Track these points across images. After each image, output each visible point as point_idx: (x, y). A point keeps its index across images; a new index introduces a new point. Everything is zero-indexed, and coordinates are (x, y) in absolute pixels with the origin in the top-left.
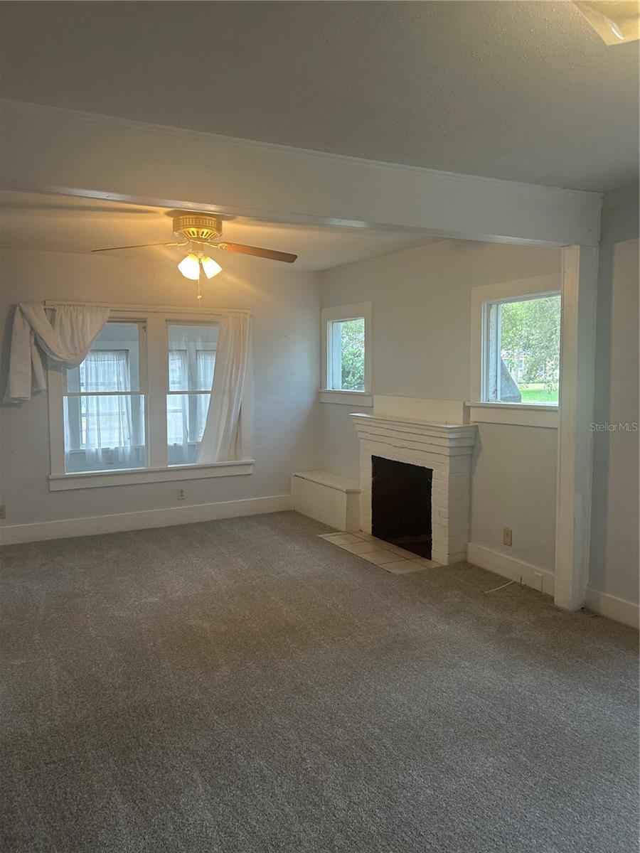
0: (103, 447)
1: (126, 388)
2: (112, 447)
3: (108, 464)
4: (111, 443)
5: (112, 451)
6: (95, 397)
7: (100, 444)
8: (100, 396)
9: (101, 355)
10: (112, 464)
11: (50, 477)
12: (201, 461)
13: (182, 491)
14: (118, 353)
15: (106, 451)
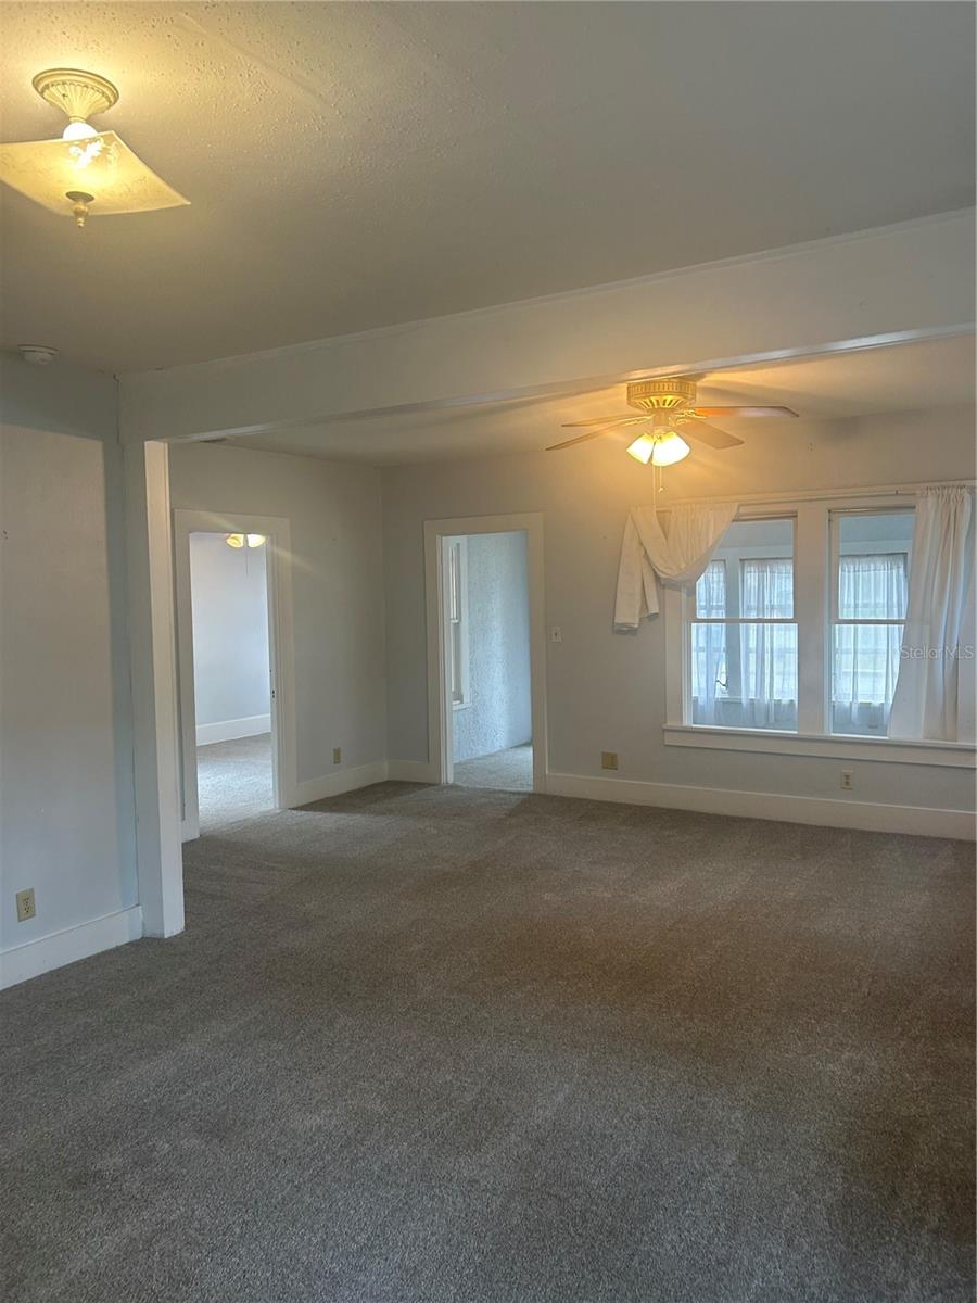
0: (861, 700)
1: (899, 614)
2: (877, 702)
3: (870, 727)
4: (873, 696)
5: (874, 708)
6: (852, 626)
7: (855, 696)
8: (860, 626)
9: (863, 564)
10: (876, 727)
11: (665, 727)
12: (893, 734)
13: (847, 777)
14: (891, 557)
15: (865, 707)
